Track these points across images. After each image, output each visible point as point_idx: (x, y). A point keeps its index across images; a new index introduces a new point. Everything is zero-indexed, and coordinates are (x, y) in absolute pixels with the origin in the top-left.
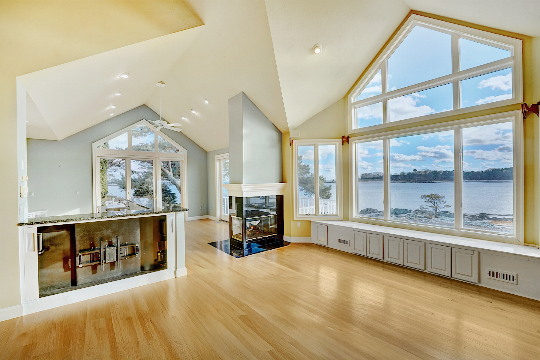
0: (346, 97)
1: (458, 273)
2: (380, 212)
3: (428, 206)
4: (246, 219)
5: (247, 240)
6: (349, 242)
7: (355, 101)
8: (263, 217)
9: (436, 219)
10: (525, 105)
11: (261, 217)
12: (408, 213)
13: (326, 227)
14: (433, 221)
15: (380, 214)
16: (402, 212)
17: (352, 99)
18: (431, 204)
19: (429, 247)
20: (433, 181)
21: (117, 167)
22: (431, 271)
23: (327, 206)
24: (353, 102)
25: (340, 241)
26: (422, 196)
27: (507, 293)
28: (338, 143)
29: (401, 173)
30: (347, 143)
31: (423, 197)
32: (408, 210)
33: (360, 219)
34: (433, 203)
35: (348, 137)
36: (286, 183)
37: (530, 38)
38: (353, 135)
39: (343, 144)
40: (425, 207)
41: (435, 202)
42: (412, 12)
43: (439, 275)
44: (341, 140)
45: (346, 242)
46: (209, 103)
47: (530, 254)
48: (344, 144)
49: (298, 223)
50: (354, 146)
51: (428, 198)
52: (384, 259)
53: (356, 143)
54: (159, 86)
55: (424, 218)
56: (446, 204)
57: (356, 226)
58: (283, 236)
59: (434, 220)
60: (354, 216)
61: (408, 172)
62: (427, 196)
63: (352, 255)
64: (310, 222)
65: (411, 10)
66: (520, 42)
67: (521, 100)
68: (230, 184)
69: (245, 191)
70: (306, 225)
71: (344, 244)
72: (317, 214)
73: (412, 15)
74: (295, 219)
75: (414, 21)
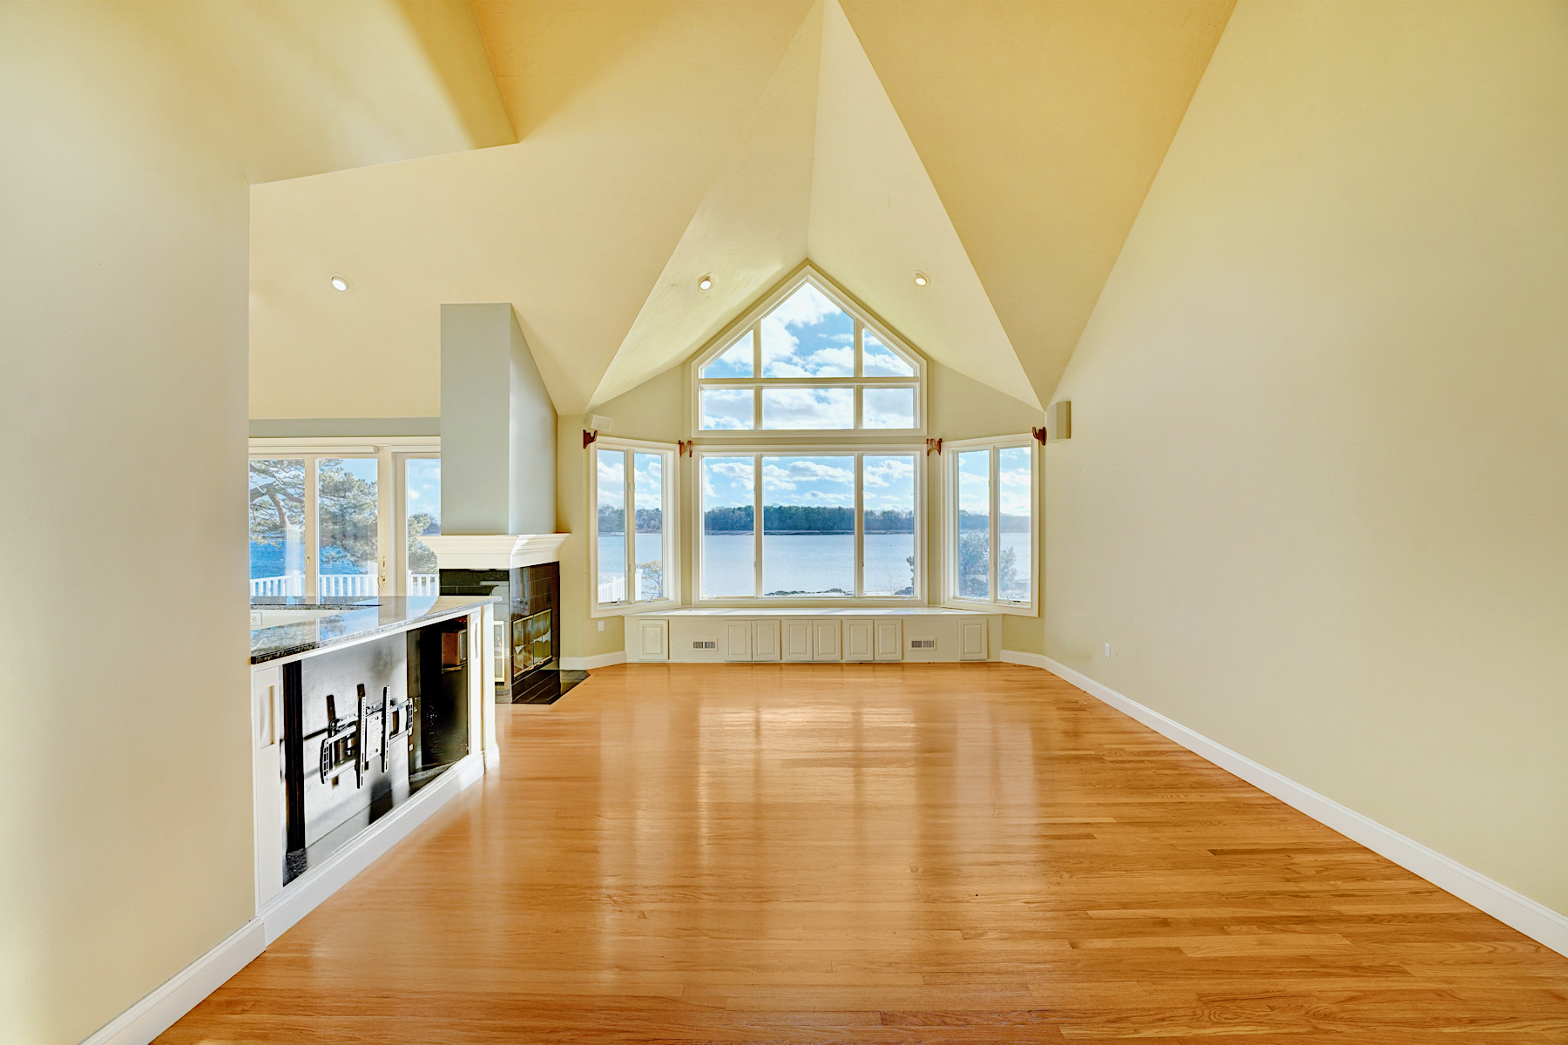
0: (687, 366)
1: (881, 653)
4: (514, 623)
5: (514, 676)
6: (715, 644)
7: (707, 377)
10: (929, 439)
13: (664, 621)
17: (700, 372)
19: (846, 625)
22: (849, 660)
23: (611, 587)
24: (702, 376)
28: (670, 453)
30: (689, 454)
36: (568, 533)
37: (934, 362)
42: (807, 262)
45: (710, 645)
48: (683, 455)
49: (600, 623)
52: (782, 659)
58: (559, 661)
60: (701, 598)
64: (622, 618)
65: (807, 259)
66: (925, 362)
67: (925, 432)
68: (442, 535)
69: (513, 552)
70: (617, 625)
71: (707, 649)
72: (632, 601)
73: (808, 267)
74: (594, 615)
75: (809, 276)
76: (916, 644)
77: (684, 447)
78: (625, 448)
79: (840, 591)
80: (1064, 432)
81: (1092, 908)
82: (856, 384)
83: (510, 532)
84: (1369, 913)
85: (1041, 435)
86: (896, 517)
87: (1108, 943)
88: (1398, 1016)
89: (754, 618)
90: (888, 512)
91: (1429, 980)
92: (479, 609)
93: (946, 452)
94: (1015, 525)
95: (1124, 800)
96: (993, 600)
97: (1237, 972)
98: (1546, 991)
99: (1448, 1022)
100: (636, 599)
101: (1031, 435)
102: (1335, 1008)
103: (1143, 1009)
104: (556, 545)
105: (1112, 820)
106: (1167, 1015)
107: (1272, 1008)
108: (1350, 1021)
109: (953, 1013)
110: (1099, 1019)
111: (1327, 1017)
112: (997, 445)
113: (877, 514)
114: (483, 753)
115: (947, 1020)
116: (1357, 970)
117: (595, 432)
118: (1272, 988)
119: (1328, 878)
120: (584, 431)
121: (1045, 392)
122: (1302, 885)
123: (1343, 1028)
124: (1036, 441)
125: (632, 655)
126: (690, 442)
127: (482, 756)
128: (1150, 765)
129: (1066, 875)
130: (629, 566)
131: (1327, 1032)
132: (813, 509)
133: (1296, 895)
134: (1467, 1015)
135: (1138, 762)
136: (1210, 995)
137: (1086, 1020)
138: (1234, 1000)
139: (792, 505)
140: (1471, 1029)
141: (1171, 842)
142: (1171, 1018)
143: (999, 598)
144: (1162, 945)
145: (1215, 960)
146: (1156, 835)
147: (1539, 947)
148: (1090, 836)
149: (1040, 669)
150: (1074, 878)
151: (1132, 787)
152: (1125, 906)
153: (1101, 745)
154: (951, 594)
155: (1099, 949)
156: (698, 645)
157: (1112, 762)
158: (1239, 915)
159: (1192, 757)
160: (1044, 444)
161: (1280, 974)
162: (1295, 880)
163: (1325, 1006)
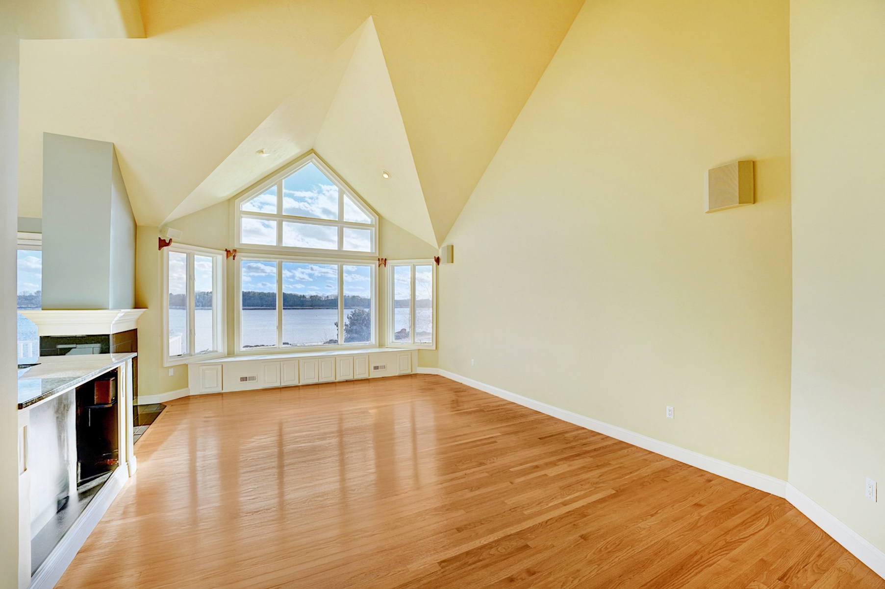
0: (231, 200)
1: (357, 374)
6: (256, 377)
13: (220, 367)
17: (240, 206)
22: (340, 380)
24: (241, 209)
28: (219, 256)
36: (146, 308)
37: (382, 218)
42: (312, 151)
43: (346, 380)
44: (224, 253)
48: (229, 258)
49: (169, 369)
52: (300, 382)
63: (261, 390)
64: (186, 365)
65: (312, 149)
66: (378, 217)
67: (377, 255)
68: (42, 310)
69: (114, 322)
70: (183, 371)
71: (250, 381)
72: (193, 354)
73: (313, 154)
74: (166, 365)
75: (313, 160)
76: (376, 368)
77: (230, 253)
78: (188, 251)
79: (288, 344)
80: (451, 260)
81: (511, 468)
82: (340, 225)
83: (110, 308)
84: (594, 448)
85: (438, 260)
86: (319, 299)
87: (522, 479)
88: (614, 477)
89: (282, 360)
90: (314, 296)
91: (617, 464)
92: (124, 362)
93: (389, 265)
94: (424, 304)
95: (501, 425)
96: (412, 342)
97: (567, 477)
98: (643, 459)
99: (626, 475)
100: (196, 352)
101: (433, 260)
102: (598, 480)
103: (545, 497)
104: (136, 317)
105: (499, 434)
106: (553, 497)
107: (582, 485)
108: (603, 482)
109: (484, 519)
110: (534, 505)
111: (597, 483)
112: (415, 264)
113: (307, 297)
114: (128, 464)
115: (483, 522)
116: (598, 467)
117: (171, 240)
118: (579, 479)
119: (578, 440)
120: (159, 238)
121: (440, 239)
122: (572, 444)
123: (603, 485)
124: (435, 263)
125: (194, 390)
126: (235, 251)
127: (127, 466)
128: (502, 410)
129: (495, 458)
130: (190, 331)
131: (599, 487)
132: (265, 294)
133: (572, 448)
134: (629, 472)
135: (497, 410)
136: (562, 486)
137: (530, 507)
138: (570, 486)
139: (250, 291)
140: (631, 475)
141: (524, 438)
142: (555, 497)
143: (416, 341)
144: (540, 475)
145: (558, 475)
146: (518, 436)
147: (637, 447)
148: (495, 442)
149: (437, 375)
150: (498, 459)
151: (501, 420)
152: (521, 464)
153: (480, 405)
154: (391, 341)
155: (521, 482)
156: (244, 379)
157: (488, 411)
158: (558, 458)
159: (515, 405)
160: (438, 265)
161: (579, 474)
162: (569, 443)
163: (595, 480)
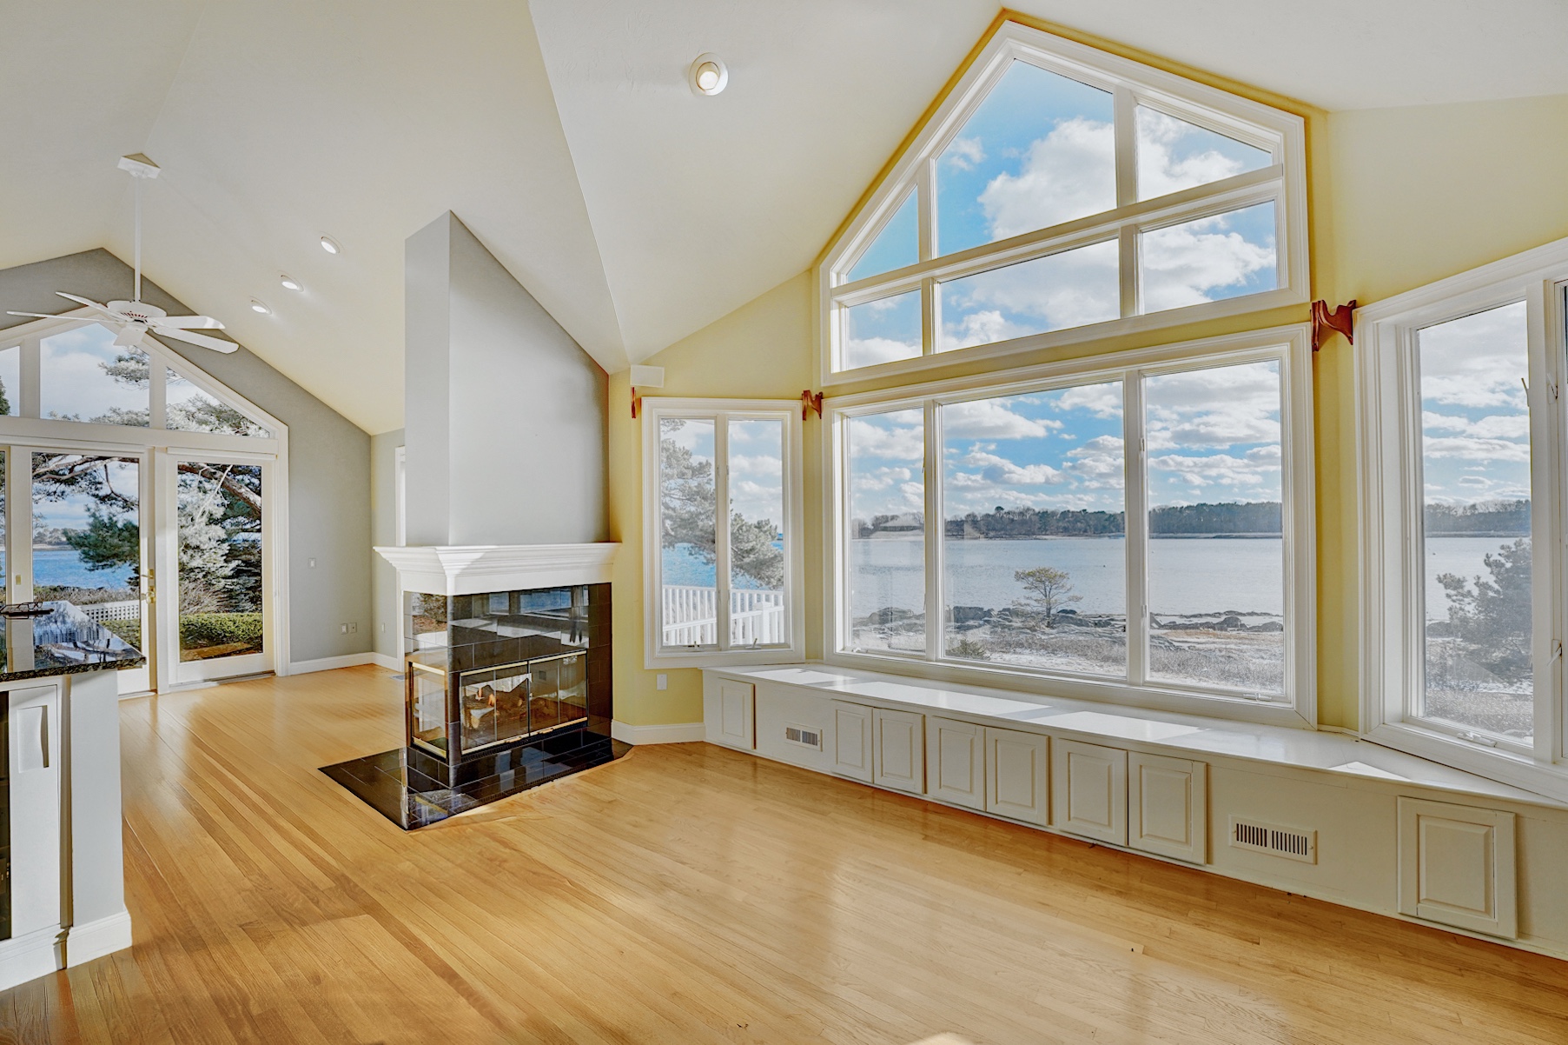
0: (813, 270)
1: (1147, 835)
2: (918, 617)
3: (1032, 600)
4: (462, 674)
5: (464, 752)
6: (819, 738)
7: (842, 284)
8: (531, 662)
9: (1048, 630)
10: (1321, 305)
11: (526, 663)
12: (986, 618)
13: (750, 688)
14: (1043, 637)
15: (918, 622)
16: (971, 615)
17: (833, 276)
18: (1037, 595)
19: (1059, 749)
20: (1038, 537)
21: (63, 487)
22: (1066, 829)
24: (834, 284)
25: (792, 734)
26: (1017, 573)
27: (1289, 894)
28: (788, 414)
29: (968, 516)
30: (816, 414)
31: (1019, 577)
32: (986, 609)
33: (855, 657)
34: (1043, 591)
35: (820, 397)
36: (620, 542)
37: (1324, 113)
38: (836, 391)
39: (804, 419)
40: (1023, 601)
41: (1048, 589)
42: (1005, 14)
43: (1091, 841)
44: (798, 406)
45: (810, 738)
46: (338, 251)
47: (1350, 765)
48: (807, 417)
49: (659, 676)
50: (837, 426)
51: (1031, 579)
52: (926, 792)
53: (843, 416)
54: (134, 173)
55: (1023, 630)
56: (1071, 594)
57: (842, 682)
58: (610, 725)
59: (1044, 633)
60: (839, 649)
61: (984, 513)
62: (1031, 574)
63: (829, 780)
64: (701, 673)
65: (1004, 10)
66: (1298, 123)
70: (690, 682)
71: (804, 744)
72: (724, 647)
73: (1008, 23)
74: (650, 664)
75: (1012, 45)
76: (1250, 835)
83: (450, 543)
89: (877, 704)
93: (1370, 332)
100: (732, 644)
126: (819, 395)
154: (1393, 710)
